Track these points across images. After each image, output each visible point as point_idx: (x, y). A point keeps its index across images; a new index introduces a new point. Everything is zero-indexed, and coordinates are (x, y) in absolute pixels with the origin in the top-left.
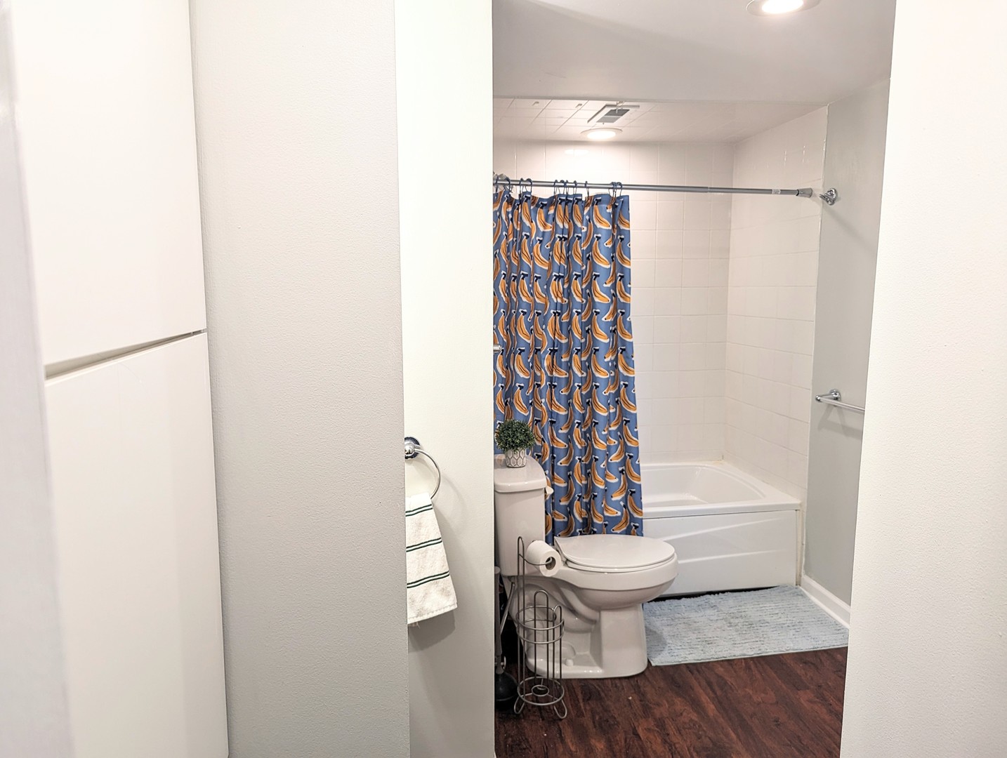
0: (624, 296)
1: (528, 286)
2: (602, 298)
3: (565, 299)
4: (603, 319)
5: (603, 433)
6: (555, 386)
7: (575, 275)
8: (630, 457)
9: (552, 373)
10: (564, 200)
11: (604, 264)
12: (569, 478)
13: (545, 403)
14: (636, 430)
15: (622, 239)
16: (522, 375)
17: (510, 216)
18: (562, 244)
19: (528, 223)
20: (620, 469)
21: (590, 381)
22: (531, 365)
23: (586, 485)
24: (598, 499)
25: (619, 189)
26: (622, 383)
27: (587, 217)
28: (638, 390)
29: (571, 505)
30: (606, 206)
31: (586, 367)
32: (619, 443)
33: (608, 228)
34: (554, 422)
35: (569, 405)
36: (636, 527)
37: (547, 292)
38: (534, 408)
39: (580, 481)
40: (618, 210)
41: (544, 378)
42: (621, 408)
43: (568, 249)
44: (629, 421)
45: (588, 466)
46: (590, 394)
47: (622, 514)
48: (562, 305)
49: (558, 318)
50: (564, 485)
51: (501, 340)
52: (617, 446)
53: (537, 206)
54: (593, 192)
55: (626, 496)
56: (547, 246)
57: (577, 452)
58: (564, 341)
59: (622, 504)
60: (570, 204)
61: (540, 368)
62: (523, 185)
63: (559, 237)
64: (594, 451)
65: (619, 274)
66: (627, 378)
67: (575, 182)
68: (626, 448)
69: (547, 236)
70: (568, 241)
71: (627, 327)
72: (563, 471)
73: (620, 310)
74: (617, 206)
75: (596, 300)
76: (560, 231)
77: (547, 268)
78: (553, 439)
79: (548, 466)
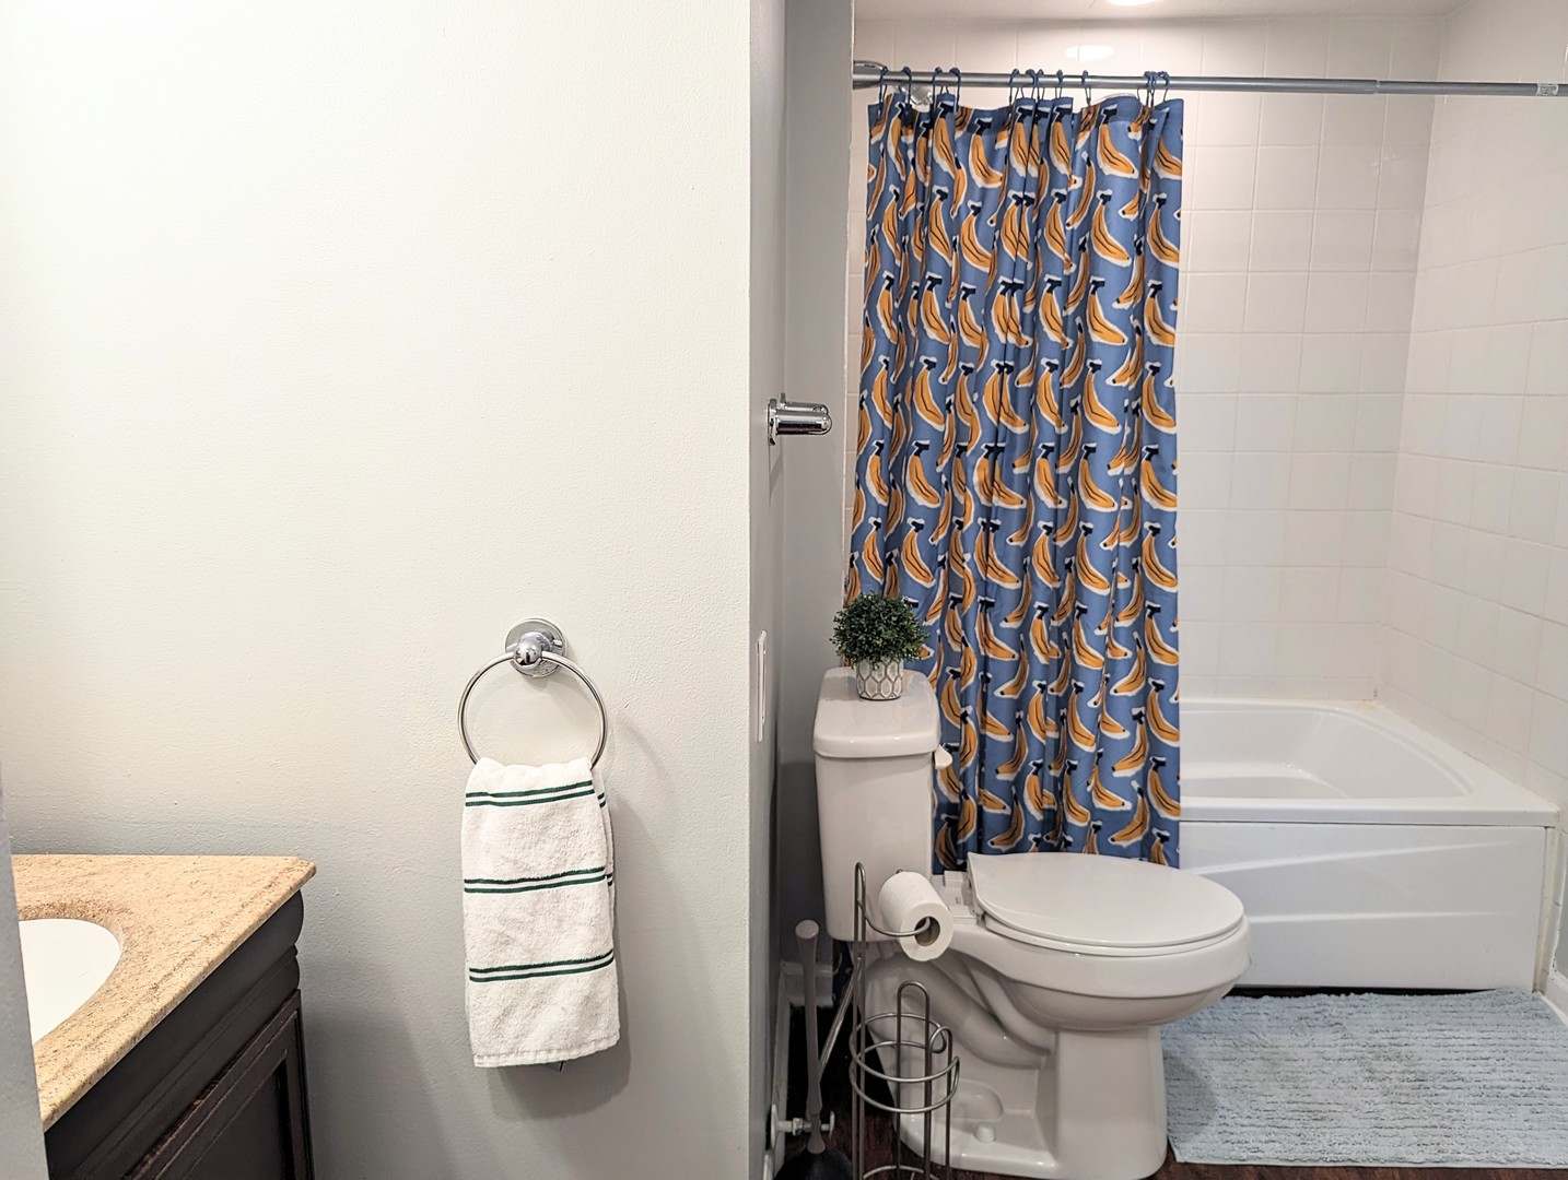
0: (1160, 331)
2: (1108, 335)
3: (1026, 338)
4: (1109, 381)
5: (1097, 632)
6: (996, 527)
7: (1049, 281)
8: (1157, 686)
9: (989, 498)
10: (1029, 112)
11: (1115, 256)
12: (1017, 724)
13: (972, 564)
14: (1173, 629)
15: (1161, 202)
16: (920, 500)
17: (911, 154)
18: (1021, 212)
19: (945, 166)
20: (1135, 711)
21: (1073, 520)
22: (944, 479)
23: (1057, 741)
24: (1079, 775)
25: (1160, 87)
26: (1147, 525)
27: (1085, 155)
28: (1186, 541)
29: (1019, 782)
30: (1127, 124)
31: (1066, 487)
32: (1136, 655)
33: (1129, 176)
34: (992, 604)
35: (1024, 570)
36: (1164, 839)
37: (985, 320)
38: (950, 574)
39: (1040, 731)
40: (1156, 133)
41: (972, 508)
42: (1143, 580)
43: (1037, 226)
44: (1158, 610)
45: (1062, 702)
46: (1072, 548)
47: (1135, 807)
48: (1018, 349)
49: (1007, 378)
50: (1006, 739)
51: (878, 424)
52: (1130, 663)
53: (971, 129)
54: (1099, 96)
55: (1145, 771)
56: (990, 221)
57: (1038, 671)
58: (1020, 430)
59: (1135, 785)
60: (1044, 122)
61: (965, 485)
62: (941, 84)
63: (1015, 196)
64: (1075, 670)
65: (1151, 282)
66: (1158, 515)
67: (1059, 74)
68: (1149, 668)
69: (991, 199)
70: (1036, 205)
71: (1165, 398)
72: (1005, 710)
73: (1151, 362)
74: (1152, 126)
75: (1095, 338)
76: (1017, 183)
77: (987, 270)
78: (986, 641)
79: (974, 697)
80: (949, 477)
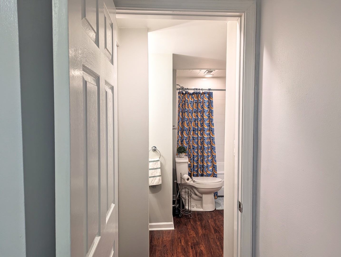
0: (211, 117)
1: (187, 114)
2: (206, 117)
3: (197, 117)
4: (206, 122)
5: (206, 151)
6: (194, 139)
7: (199, 111)
8: (213, 157)
9: (193, 136)
10: (196, 93)
11: (206, 109)
12: (197, 163)
13: (191, 143)
14: (215, 151)
15: (211, 103)
16: (185, 136)
17: (183, 97)
19: (187, 99)
20: (211, 161)
21: (203, 138)
23: (202, 165)
24: (205, 168)
25: (210, 90)
26: (211, 139)
27: (202, 97)
28: (215, 141)
29: (198, 170)
30: (207, 94)
31: (202, 134)
32: (211, 154)
33: (207, 100)
34: (194, 148)
35: (197, 144)
36: (215, 176)
37: (192, 115)
38: (189, 145)
39: (200, 164)
40: (210, 95)
41: (191, 137)
42: (211, 145)
43: (197, 105)
44: (213, 149)
45: (203, 160)
46: (203, 141)
47: (212, 173)
48: (196, 119)
49: (195, 122)
50: (196, 165)
51: (180, 127)
53: (190, 95)
54: (204, 91)
55: (213, 168)
56: (192, 104)
57: (199, 156)
58: (196, 128)
59: (212, 170)
60: (198, 94)
61: (190, 134)
62: (186, 90)
64: (204, 156)
65: (210, 111)
66: (212, 137)
67: (199, 89)
69: (192, 102)
70: (197, 103)
71: (212, 124)
72: (196, 161)
73: (211, 120)
75: (204, 118)
76: (195, 101)
77: (192, 110)
78: (193, 153)
79: (192, 159)
80: (188, 133)
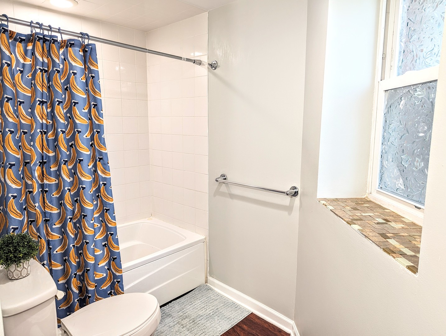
0: (98, 120)
1: (14, 109)
2: (81, 121)
3: (49, 121)
4: (85, 136)
5: (92, 222)
6: (46, 191)
8: (111, 234)
9: (42, 180)
10: (41, 38)
11: (81, 94)
12: (65, 262)
13: (39, 207)
14: (114, 215)
15: (93, 77)
16: (14, 186)
18: (43, 75)
19: (6, 52)
20: (103, 244)
21: (77, 183)
22: (22, 176)
24: (90, 272)
25: (86, 38)
26: (101, 183)
27: (63, 57)
28: (114, 187)
29: (68, 282)
30: (79, 49)
31: (73, 174)
32: (101, 225)
33: (82, 67)
34: (49, 220)
35: (60, 205)
36: (118, 282)
37: (32, 114)
39: (74, 261)
40: (88, 54)
41: (36, 186)
42: (102, 201)
43: (49, 80)
44: (109, 210)
45: (81, 249)
46: (78, 194)
47: (107, 275)
48: (47, 126)
49: (44, 136)
50: (60, 268)
52: (100, 228)
53: (15, 40)
55: (109, 262)
56: (28, 76)
58: (51, 154)
59: (106, 267)
61: (32, 177)
64: (85, 237)
65: (92, 103)
66: (105, 179)
67: (50, 27)
68: (107, 229)
69: (28, 68)
70: (48, 73)
71: (103, 142)
73: (96, 130)
74: (86, 51)
75: (77, 121)
76: (40, 64)
77: (30, 95)
78: (48, 234)
79: (46, 257)
